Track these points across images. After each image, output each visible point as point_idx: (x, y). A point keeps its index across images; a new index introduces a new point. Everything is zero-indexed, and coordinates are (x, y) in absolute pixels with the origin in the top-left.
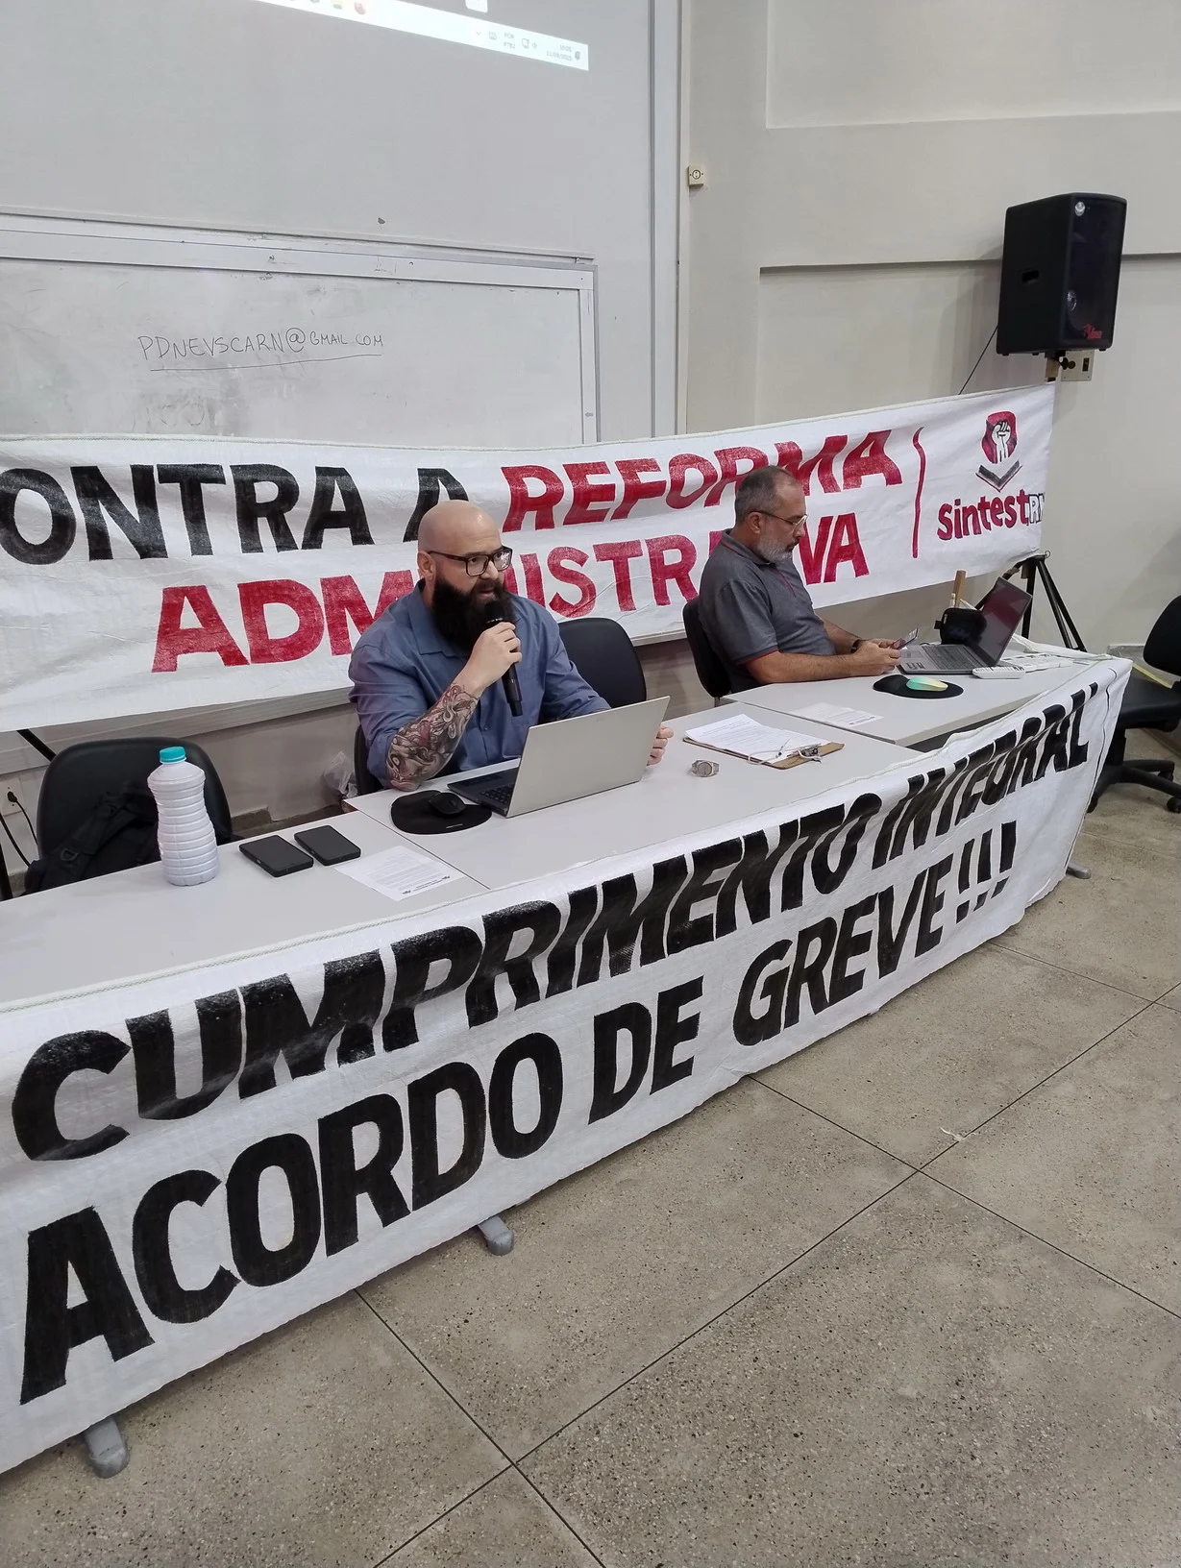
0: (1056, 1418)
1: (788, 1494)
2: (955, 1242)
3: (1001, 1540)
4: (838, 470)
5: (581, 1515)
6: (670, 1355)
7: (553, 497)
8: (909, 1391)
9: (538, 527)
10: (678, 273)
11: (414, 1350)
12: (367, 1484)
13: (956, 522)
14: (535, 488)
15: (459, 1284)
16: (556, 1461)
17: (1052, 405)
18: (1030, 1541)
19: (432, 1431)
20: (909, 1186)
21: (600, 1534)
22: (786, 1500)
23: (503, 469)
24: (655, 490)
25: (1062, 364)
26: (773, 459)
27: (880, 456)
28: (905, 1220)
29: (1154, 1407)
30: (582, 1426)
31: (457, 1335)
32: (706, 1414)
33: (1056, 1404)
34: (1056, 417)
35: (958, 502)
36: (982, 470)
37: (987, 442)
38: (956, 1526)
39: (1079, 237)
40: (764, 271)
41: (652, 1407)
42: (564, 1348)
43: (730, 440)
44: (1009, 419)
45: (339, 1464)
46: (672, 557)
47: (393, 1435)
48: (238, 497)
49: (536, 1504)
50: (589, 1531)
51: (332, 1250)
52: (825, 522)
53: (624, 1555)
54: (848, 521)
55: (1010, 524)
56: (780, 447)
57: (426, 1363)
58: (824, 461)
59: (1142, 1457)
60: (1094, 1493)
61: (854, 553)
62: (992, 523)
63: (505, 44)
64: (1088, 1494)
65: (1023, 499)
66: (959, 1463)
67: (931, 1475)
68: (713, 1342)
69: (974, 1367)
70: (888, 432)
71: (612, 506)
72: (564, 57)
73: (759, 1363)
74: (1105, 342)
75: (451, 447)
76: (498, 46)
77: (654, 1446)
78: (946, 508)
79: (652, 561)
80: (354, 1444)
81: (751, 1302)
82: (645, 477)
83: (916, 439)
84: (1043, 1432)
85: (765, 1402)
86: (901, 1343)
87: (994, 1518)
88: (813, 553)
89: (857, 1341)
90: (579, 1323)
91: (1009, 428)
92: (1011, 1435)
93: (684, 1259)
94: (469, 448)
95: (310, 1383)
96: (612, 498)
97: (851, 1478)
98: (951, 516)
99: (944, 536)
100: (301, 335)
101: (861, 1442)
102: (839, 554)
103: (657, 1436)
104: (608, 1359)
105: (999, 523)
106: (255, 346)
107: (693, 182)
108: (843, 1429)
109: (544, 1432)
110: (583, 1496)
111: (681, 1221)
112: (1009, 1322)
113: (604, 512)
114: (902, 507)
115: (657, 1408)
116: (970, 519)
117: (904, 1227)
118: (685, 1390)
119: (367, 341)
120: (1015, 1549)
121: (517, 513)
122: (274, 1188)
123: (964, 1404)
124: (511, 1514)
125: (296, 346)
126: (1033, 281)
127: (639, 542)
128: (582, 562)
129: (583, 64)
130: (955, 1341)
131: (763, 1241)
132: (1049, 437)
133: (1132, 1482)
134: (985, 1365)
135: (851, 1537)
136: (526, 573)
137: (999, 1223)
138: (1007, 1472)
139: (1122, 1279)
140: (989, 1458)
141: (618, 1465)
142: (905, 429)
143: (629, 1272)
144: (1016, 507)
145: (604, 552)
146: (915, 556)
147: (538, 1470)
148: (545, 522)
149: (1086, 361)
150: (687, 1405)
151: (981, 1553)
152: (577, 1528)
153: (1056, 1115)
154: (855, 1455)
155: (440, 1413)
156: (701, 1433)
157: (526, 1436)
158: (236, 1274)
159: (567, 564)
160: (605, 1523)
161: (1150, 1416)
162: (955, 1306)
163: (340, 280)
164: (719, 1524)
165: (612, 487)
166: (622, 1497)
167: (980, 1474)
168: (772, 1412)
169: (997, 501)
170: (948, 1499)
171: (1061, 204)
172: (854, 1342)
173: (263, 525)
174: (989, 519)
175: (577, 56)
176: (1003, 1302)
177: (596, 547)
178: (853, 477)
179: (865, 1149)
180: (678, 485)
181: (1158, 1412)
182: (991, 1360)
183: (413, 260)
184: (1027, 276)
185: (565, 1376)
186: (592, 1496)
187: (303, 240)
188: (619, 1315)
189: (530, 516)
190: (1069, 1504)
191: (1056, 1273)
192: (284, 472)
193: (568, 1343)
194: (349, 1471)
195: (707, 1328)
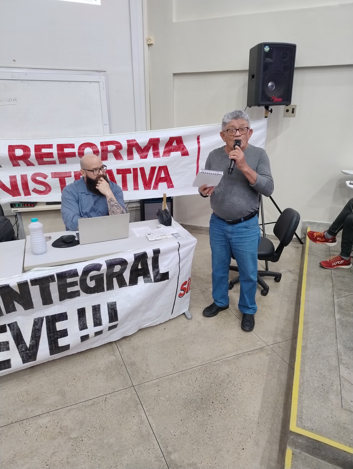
7: (28, 156)
17: (266, 128)
23: (9, 146)
24: (73, 155)
25: (270, 111)
26: (126, 145)
34: (268, 132)
40: (174, 75)
52: (153, 169)
54: (164, 169)
56: (128, 141)
61: (168, 180)
70: (180, 137)
82: (66, 150)
83: (197, 139)
88: (147, 179)
96: (54, 157)
102: (160, 180)
107: (149, 43)
113: (55, 161)
114: (189, 164)
119: (10, 100)
121: (15, 161)
127: (70, 172)
128: (45, 178)
129: (98, 3)
136: (22, 181)
142: (192, 136)
145: (55, 175)
148: (29, 164)
159: (39, 178)
165: (52, 154)
177: (52, 173)
178: (167, 152)
180: (81, 153)
183: (26, 73)
184: (253, 77)
189: (22, 162)
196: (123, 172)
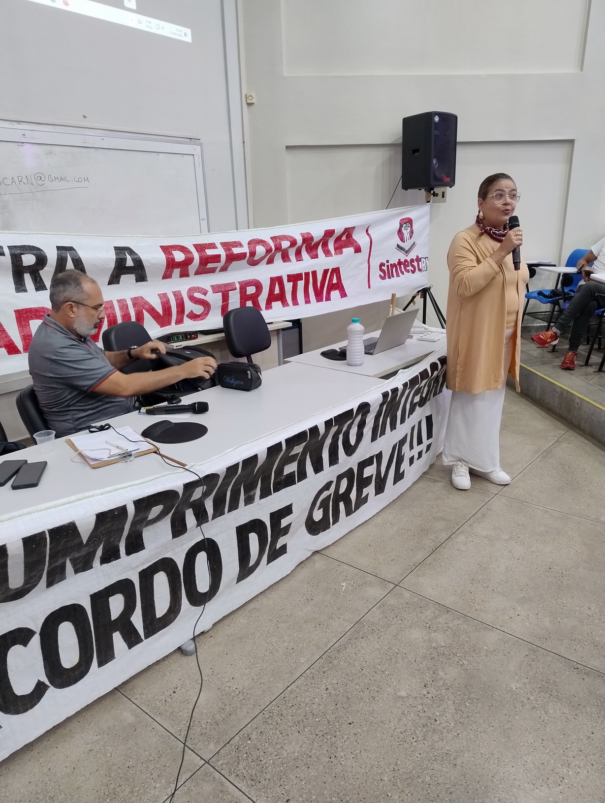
0: (472, 695)
1: (349, 753)
2: (418, 617)
3: (452, 758)
4: (331, 246)
5: (245, 782)
6: (284, 693)
7: (188, 261)
8: (403, 693)
9: (182, 276)
10: (244, 148)
11: (147, 711)
12: (127, 786)
13: (388, 271)
14: (179, 256)
15: (168, 674)
16: (229, 757)
17: (429, 215)
18: (465, 756)
19: (161, 752)
20: (393, 593)
21: (255, 790)
22: (348, 756)
23: (160, 246)
24: (241, 256)
25: (432, 194)
26: (300, 241)
27: (351, 239)
28: (393, 610)
29: (516, 683)
30: (241, 736)
31: (170, 700)
32: (305, 720)
33: (471, 689)
34: (431, 220)
35: (388, 261)
36: (398, 246)
37: (400, 232)
38: (431, 755)
39: (437, 133)
40: (288, 147)
41: (276, 721)
42: (228, 698)
43: (278, 231)
44: (410, 221)
45: (110, 779)
46: (251, 290)
47: (139, 758)
48: (13, 263)
49: (221, 780)
50: (250, 790)
51: (101, 664)
52: (326, 271)
53: (269, 799)
54: (336, 271)
55: (413, 272)
56: (302, 235)
57: (154, 717)
58: (324, 242)
59: (513, 707)
60: (492, 728)
61: (339, 287)
62: (404, 272)
63: (147, 26)
64: (490, 729)
65: (418, 260)
66: (429, 724)
67: (417, 732)
68: (305, 684)
69: (432, 677)
70: (354, 228)
71: (219, 265)
72: (178, 35)
73: (329, 691)
74: (452, 183)
75: (132, 235)
76: (143, 27)
77: (280, 740)
78: (382, 265)
79: (241, 293)
80: (118, 766)
81: (321, 661)
82: (236, 251)
83: (367, 231)
84: (467, 703)
85: (333, 709)
86: (397, 671)
87: (448, 748)
88: (319, 286)
89: (376, 672)
90: (235, 685)
91: (410, 225)
92: (452, 707)
93: (286, 644)
94: (141, 236)
95: (90, 738)
96: (219, 261)
97: (379, 740)
98: (385, 268)
99: (383, 278)
100: (42, 176)
101: (382, 722)
102: (332, 287)
103: (281, 735)
104: (251, 701)
105: (408, 271)
106: (17, 182)
107: (249, 101)
108: (373, 717)
109: (221, 743)
110: (245, 772)
111: (283, 625)
112: (446, 653)
113: (216, 268)
114: (361, 264)
115: (279, 721)
116: (394, 269)
117: (393, 613)
118: (293, 710)
119: (80, 180)
120: (459, 761)
121: (170, 270)
122: (67, 633)
123: (429, 696)
124: (207, 788)
125: (40, 182)
126: (417, 154)
127: (234, 283)
128: (205, 293)
129: (188, 39)
130: (422, 666)
131: (325, 629)
132: (428, 230)
133: (509, 720)
134: (437, 675)
135: (382, 769)
136: (176, 300)
137: (437, 606)
138: (452, 725)
139: (495, 625)
140: (443, 720)
141: (262, 754)
142: (362, 226)
143: (259, 655)
144: (415, 264)
145: (216, 289)
146: (369, 287)
147: (220, 763)
148: (184, 274)
149: (443, 193)
150: (294, 717)
151: (444, 766)
152: (243, 789)
153: (457, 551)
154: (380, 728)
155: (165, 742)
156: (303, 730)
157: (212, 746)
158: (48, 683)
159: (197, 295)
160: (258, 784)
161: (514, 688)
162: (420, 649)
163: (63, 147)
164: (316, 774)
165: (219, 256)
166: (265, 769)
167: (440, 728)
168: (337, 714)
169: (406, 261)
170: (426, 742)
171: (428, 117)
172: (374, 673)
173: (27, 278)
174: (403, 270)
175: (185, 35)
176: (443, 644)
177: (212, 286)
178: (339, 249)
179: (370, 578)
180: (253, 254)
181: (517, 685)
182: (440, 672)
183: (103, 138)
184: (415, 151)
185: (230, 713)
186: (250, 771)
187: (41, 126)
188: (256, 677)
189: (177, 272)
190: (482, 736)
191: (466, 627)
192: (39, 249)
193: (230, 695)
194: (116, 781)
195: (301, 677)
196: (294, 278)
